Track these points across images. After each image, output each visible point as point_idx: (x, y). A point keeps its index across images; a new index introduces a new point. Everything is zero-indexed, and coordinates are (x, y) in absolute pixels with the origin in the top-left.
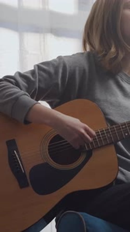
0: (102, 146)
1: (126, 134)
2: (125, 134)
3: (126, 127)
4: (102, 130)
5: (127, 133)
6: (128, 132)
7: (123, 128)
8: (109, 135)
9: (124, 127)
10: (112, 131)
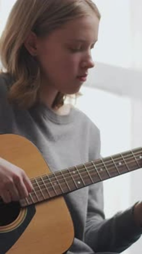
2: (77, 183)
3: (77, 173)
5: (79, 181)
6: (81, 179)
7: (73, 174)
8: (55, 184)
9: (74, 172)
10: (59, 178)
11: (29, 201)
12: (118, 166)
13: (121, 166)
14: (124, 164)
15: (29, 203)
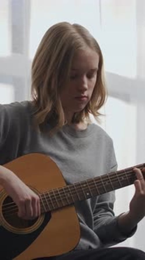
0: (62, 208)
1: (88, 194)
2: (86, 194)
3: (87, 186)
4: (61, 188)
6: (89, 191)
7: (83, 187)
8: (69, 195)
9: (85, 185)
10: (72, 191)
11: (46, 209)
12: (121, 180)
13: (123, 181)
14: (125, 179)
15: (46, 211)
